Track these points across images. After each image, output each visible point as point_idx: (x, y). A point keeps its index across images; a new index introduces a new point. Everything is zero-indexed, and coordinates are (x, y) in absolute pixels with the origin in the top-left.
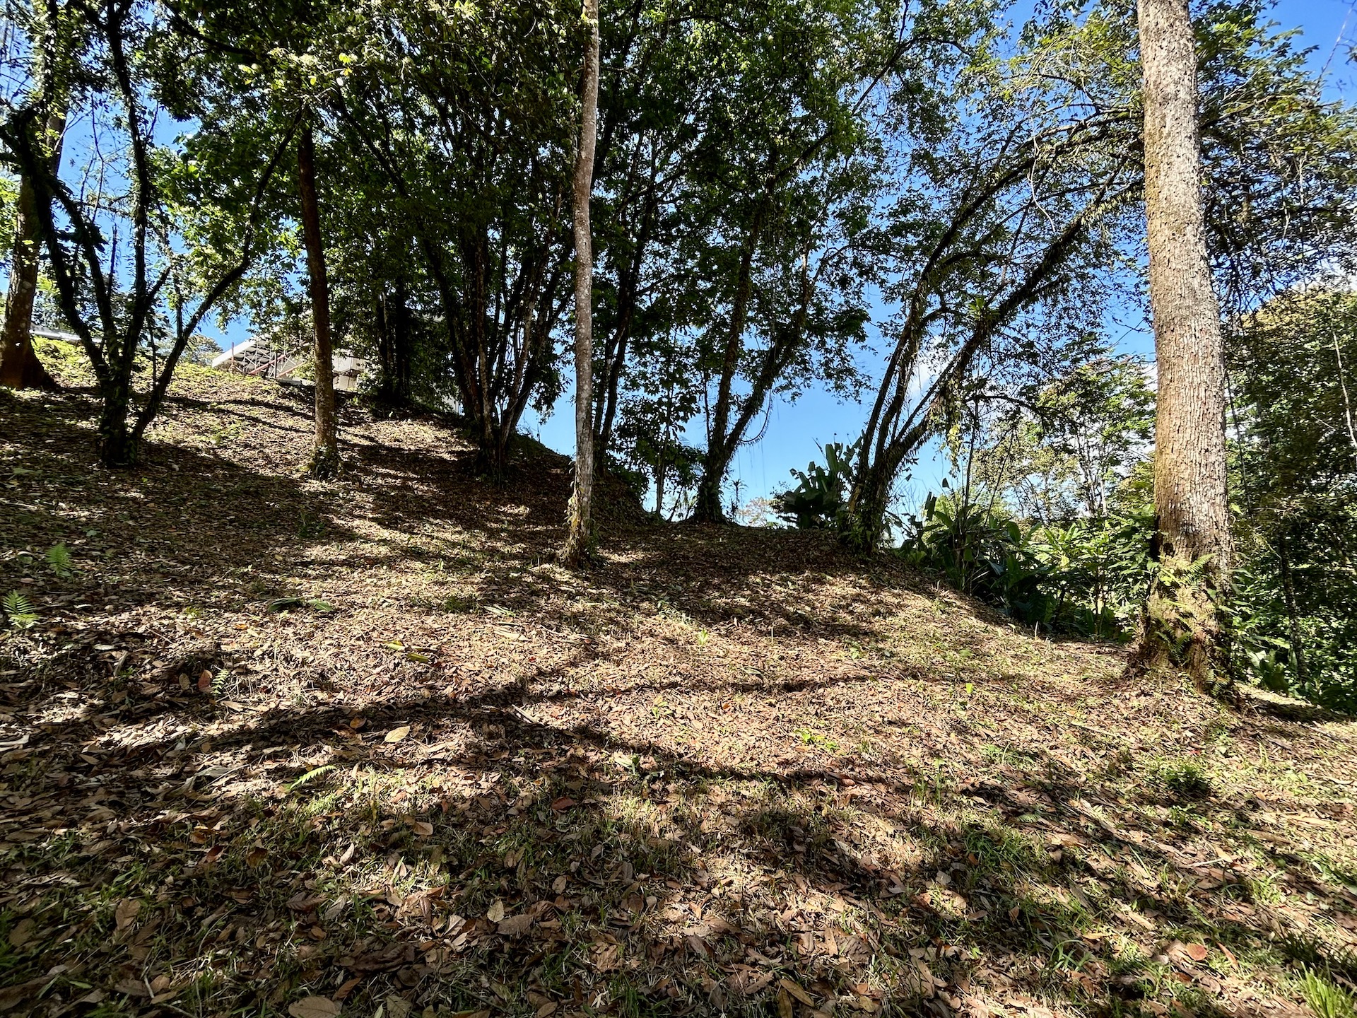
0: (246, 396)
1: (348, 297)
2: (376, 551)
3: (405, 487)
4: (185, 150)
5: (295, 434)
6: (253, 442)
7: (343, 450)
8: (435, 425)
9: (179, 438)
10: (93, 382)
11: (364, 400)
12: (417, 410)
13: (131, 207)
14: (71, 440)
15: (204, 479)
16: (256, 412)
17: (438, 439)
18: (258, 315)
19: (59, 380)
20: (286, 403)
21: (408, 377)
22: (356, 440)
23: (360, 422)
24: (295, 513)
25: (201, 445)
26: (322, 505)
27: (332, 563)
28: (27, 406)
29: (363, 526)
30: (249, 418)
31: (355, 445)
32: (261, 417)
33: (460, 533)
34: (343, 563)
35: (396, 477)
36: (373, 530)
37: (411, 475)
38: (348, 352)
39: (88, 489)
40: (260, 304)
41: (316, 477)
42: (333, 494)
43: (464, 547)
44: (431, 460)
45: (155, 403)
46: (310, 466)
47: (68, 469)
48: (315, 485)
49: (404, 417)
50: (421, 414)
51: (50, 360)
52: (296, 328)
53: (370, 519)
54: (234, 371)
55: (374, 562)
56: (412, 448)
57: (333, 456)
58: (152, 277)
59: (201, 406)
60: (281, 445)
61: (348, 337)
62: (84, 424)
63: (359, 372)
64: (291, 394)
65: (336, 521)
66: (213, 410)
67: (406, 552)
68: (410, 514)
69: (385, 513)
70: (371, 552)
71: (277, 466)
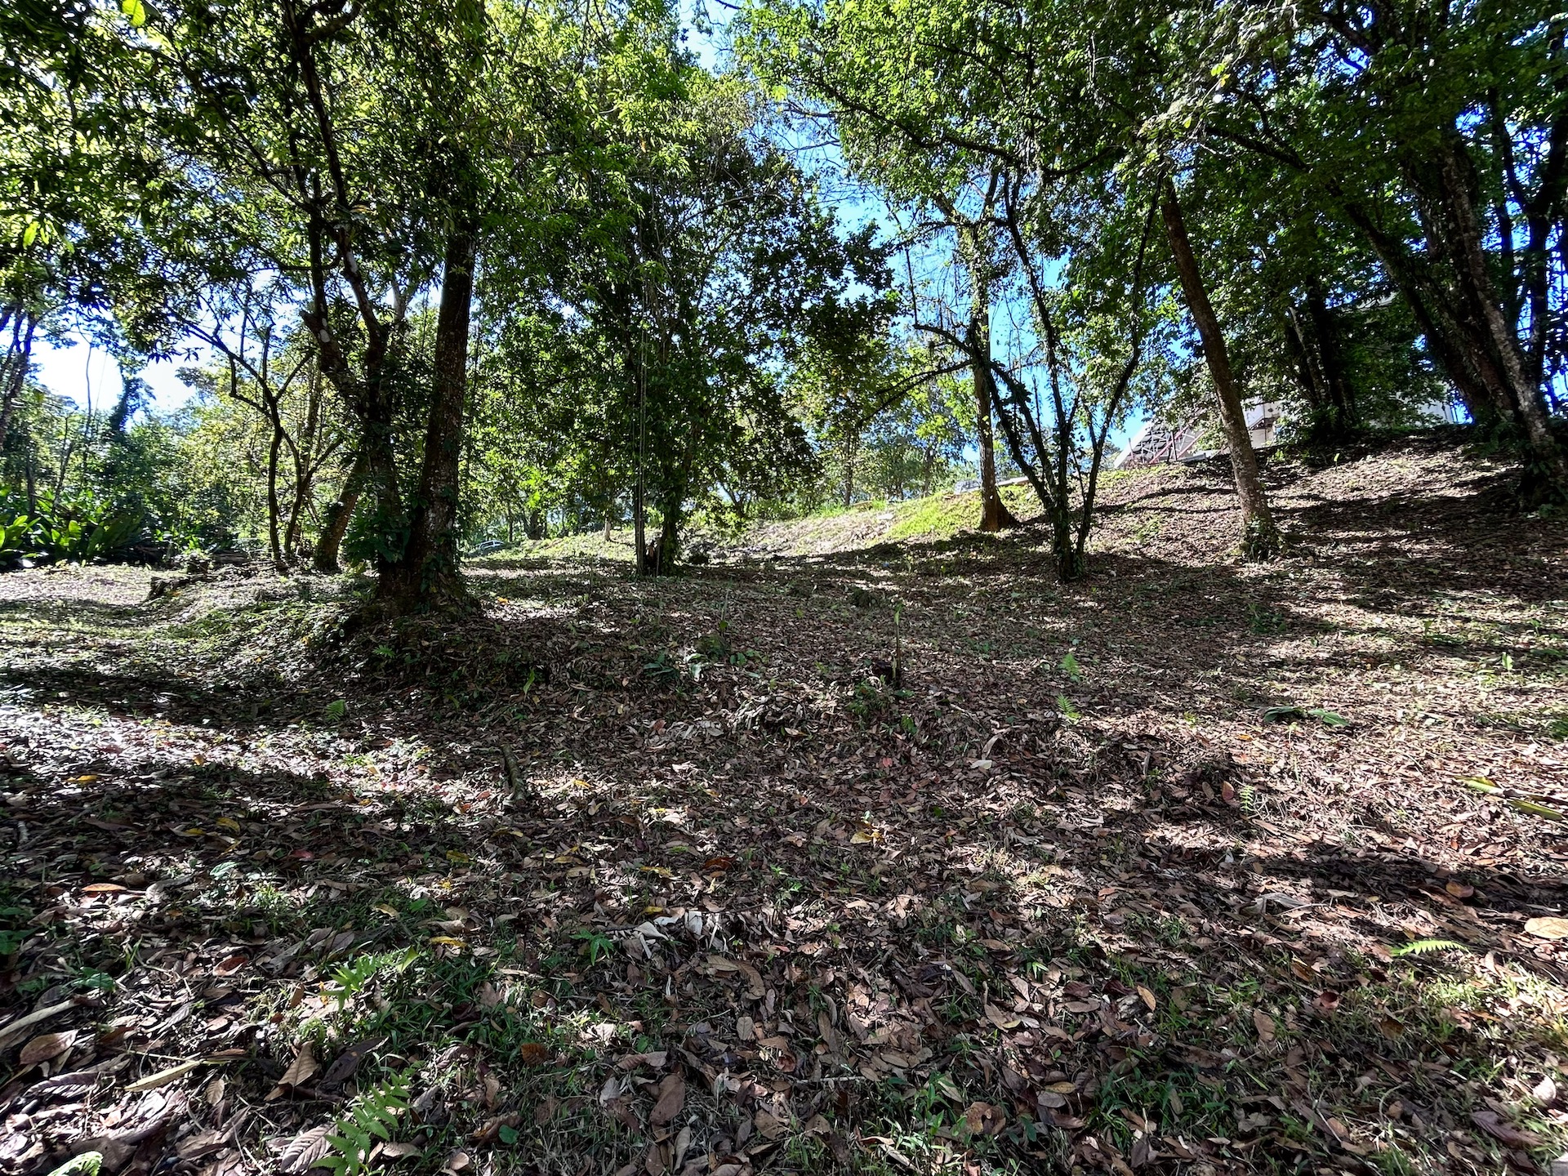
0: (1156, 488)
1: (1243, 336)
2: (1373, 645)
3: (1385, 551)
4: (1066, 281)
5: (1215, 515)
6: (1174, 534)
7: (1279, 519)
8: (1416, 450)
9: (1109, 544)
10: (1040, 510)
11: (1291, 450)
12: (1377, 439)
13: (1042, 355)
14: (1037, 564)
15: (1139, 580)
16: (1170, 501)
17: (1429, 471)
18: (1149, 401)
19: (1017, 517)
20: (1198, 482)
21: (1351, 398)
22: (1293, 504)
23: (1293, 479)
24: (1241, 604)
25: (1127, 548)
26: (1270, 593)
27: (1311, 663)
28: (1005, 543)
29: (1336, 613)
30: (1165, 509)
31: (1294, 510)
32: (1174, 505)
33: (1521, 608)
34: (1327, 663)
35: (1369, 540)
36: (1353, 616)
37: (1393, 533)
38: (1256, 400)
39: (1058, 604)
40: (1148, 389)
41: (1253, 559)
42: (1281, 576)
43: (1541, 631)
44: (1423, 504)
45: (1087, 516)
46: (1243, 547)
47: (1041, 588)
48: (1253, 569)
49: (1359, 455)
50: (1387, 443)
51: (1010, 503)
52: (1189, 398)
53: (1348, 602)
54: (1140, 467)
55: (1377, 660)
56: (1385, 494)
57: (1269, 530)
58: (1068, 406)
59: (1119, 509)
60: (1203, 531)
61: (1252, 383)
62: (1040, 549)
63: (1274, 419)
64: (1201, 472)
65: (1294, 609)
66: (1130, 511)
67: (1425, 643)
68: (1408, 588)
69: (1364, 592)
70: (1365, 646)
71: (1204, 554)
